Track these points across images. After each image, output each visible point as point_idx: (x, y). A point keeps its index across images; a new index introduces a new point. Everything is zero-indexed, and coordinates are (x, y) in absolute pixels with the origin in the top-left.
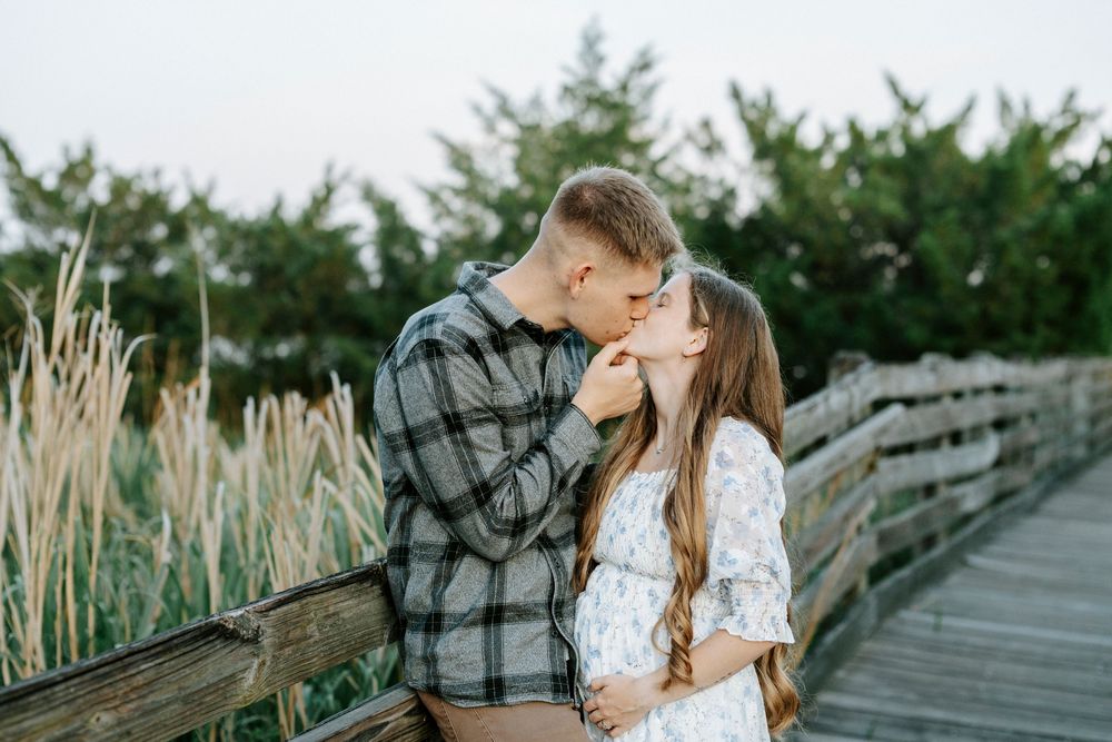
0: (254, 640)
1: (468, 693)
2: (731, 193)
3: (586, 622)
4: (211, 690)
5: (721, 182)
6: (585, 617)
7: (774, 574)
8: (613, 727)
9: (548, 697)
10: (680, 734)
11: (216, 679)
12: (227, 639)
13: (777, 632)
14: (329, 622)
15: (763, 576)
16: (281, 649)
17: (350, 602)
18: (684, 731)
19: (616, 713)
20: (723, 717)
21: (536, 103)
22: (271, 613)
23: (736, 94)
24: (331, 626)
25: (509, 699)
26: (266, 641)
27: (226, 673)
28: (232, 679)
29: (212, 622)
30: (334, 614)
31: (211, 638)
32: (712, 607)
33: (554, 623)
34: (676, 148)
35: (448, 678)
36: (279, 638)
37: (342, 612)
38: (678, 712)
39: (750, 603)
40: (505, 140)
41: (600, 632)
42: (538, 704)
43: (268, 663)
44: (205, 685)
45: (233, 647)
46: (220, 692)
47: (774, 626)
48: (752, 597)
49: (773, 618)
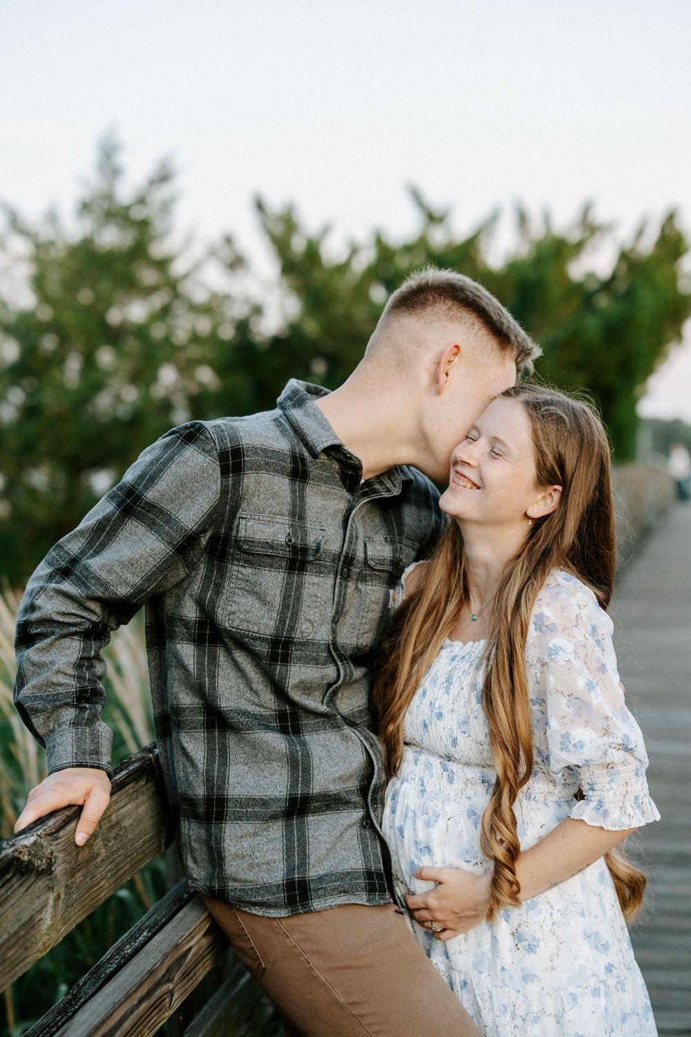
0: (48, 871)
1: (265, 899)
2: (257, 310)
3: (411, 814)
4: (12, 942)
5: (246, 300)
6: (407, 807)
7: (628, 750)
8: (444, 930)
9: (362, 898)
10: (534, 938)
11: (16, 927)
12: (22, 874)
13: (643, 813)
14: (113, 834)
15: (617, 756)
16: (73, 876)
17: (129, 807)
18: (538, 935)
19: (452, 917)
20: (582, 915)
21: (52, 218)
22: (61, 833)
23: (260, 206)
24: (115, 838)
25: (316, 904)
26: (58, 869)
27: (25, 918)
28: (31, 924)
29: (6, 856)
30: (117, 824)
31: (8, 877)
32: (556, 791)
33: (368, 813)
34: (197, 266)
35: (236, 880)
36: (70, 862)
37: (123, 819)
38: (530, 913)
39: (607, 786)
40: (19, 259)
41: (428, 825)
42: (352, 909)
43: (63, 896)
44: (6, 936)
45: (30, 883)
46: (21, 942)
47: (638, 807)
48: (608, 779)
49: (636, 798)
